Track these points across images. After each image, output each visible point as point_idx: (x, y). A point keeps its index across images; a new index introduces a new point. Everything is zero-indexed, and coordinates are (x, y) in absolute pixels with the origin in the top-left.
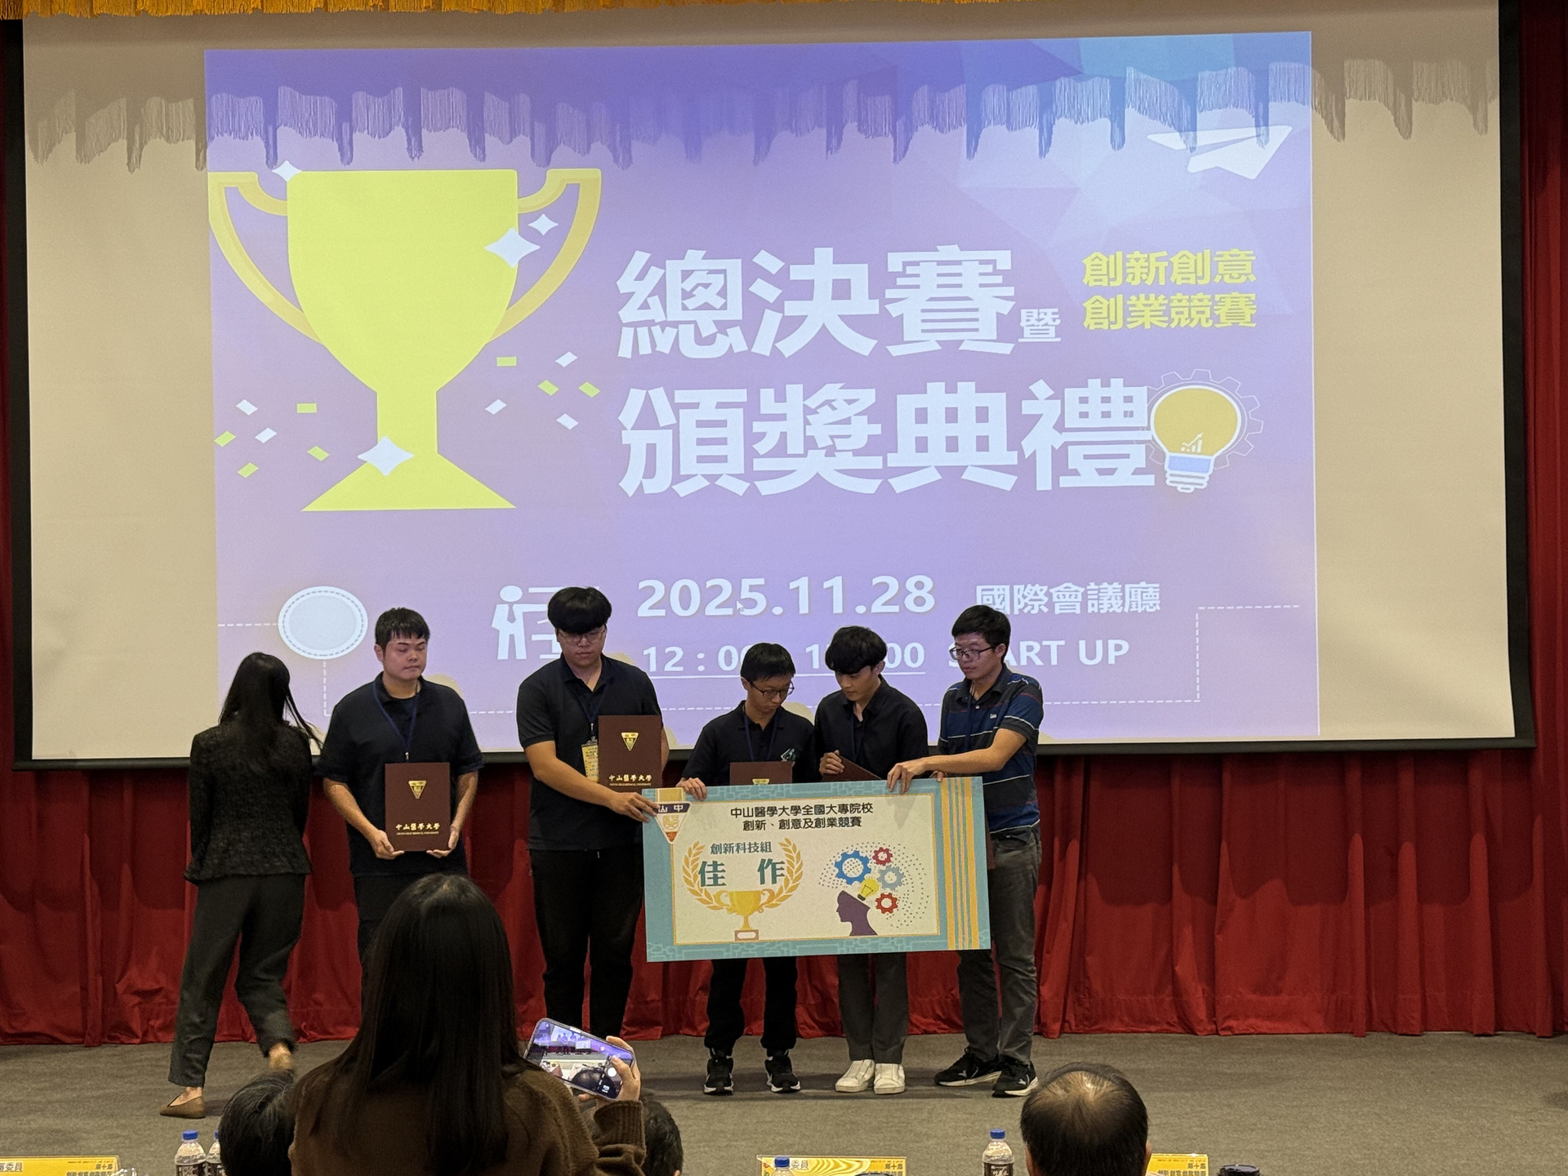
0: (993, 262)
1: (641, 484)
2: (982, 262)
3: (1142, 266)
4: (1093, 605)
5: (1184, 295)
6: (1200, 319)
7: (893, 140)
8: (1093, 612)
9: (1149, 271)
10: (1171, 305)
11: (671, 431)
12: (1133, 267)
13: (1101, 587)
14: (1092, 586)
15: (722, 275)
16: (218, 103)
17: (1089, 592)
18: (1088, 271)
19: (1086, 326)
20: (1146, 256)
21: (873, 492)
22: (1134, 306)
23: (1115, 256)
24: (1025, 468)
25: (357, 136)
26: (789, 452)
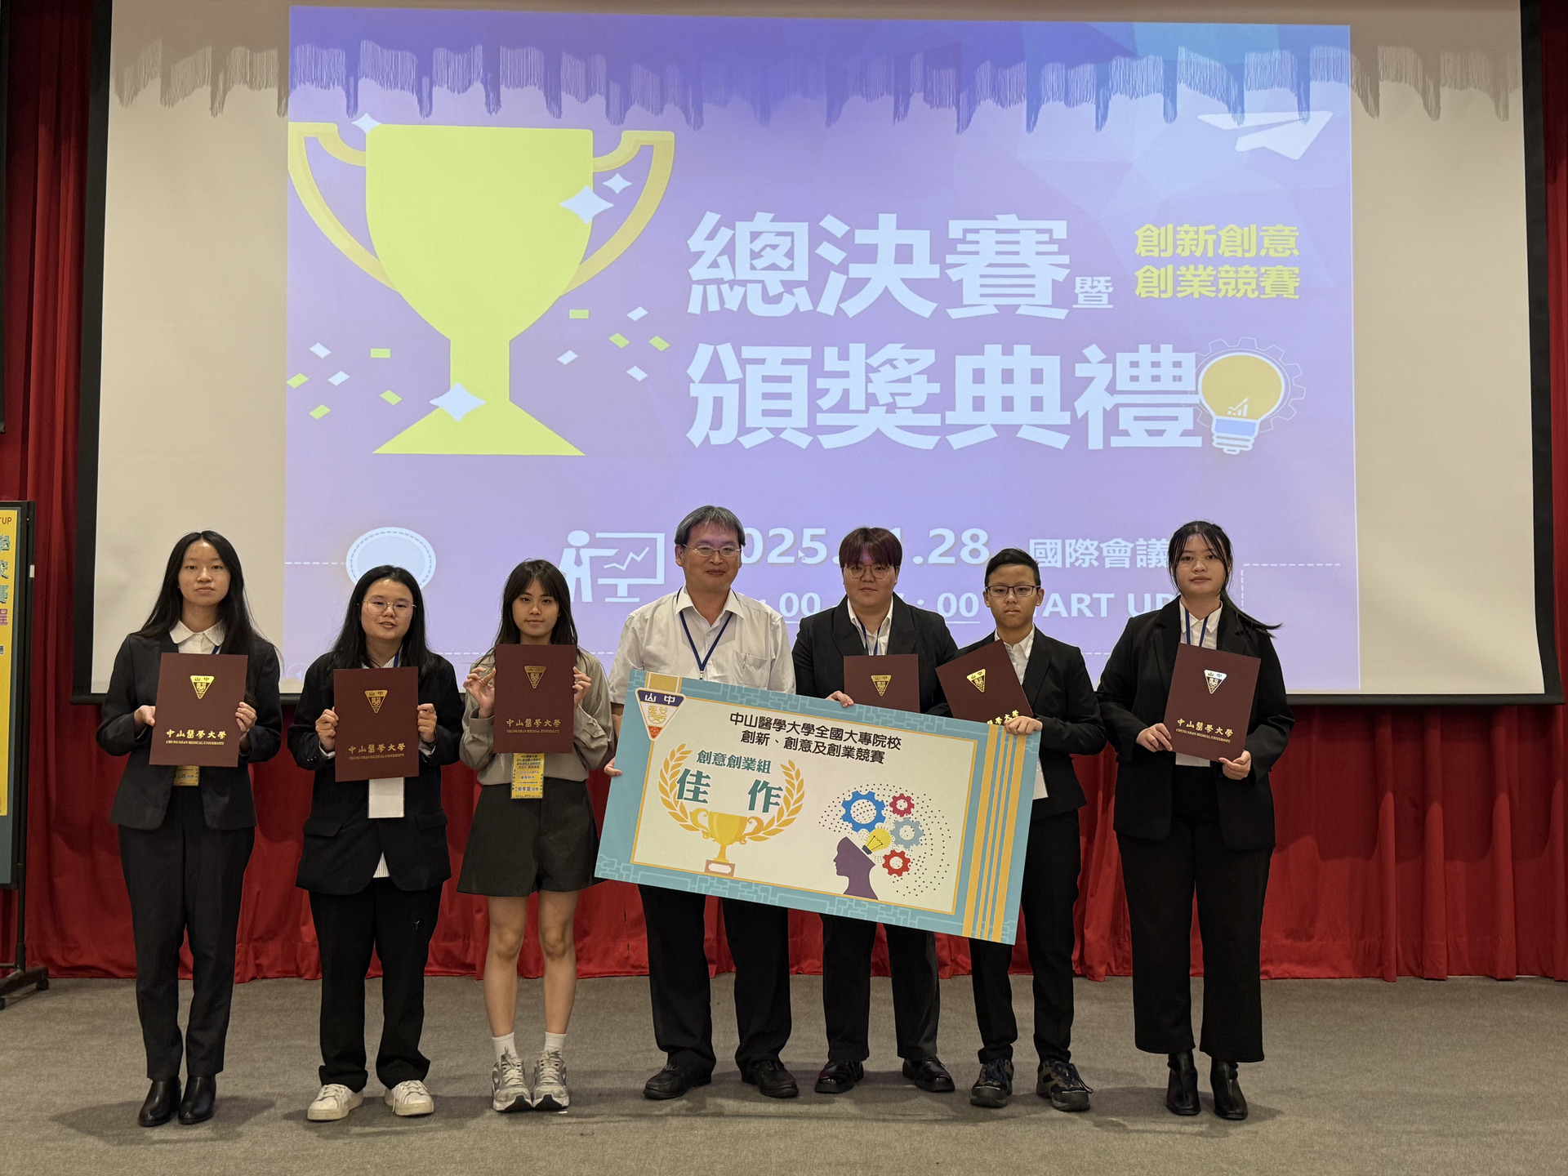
0: (1050, 232)
1: (707, 436)
2: (1039, 231)
3: (1191, 238)
4: (1142, 560)
5: (1231, 266)
6: (1246, 290)
7: (956, 112)
8: (1142, 566)
9: (1198, 242)
10: (1219, 275)
11: (737, 386)
12: (1183, 239)
13: (1149, 542)
14: (1141, 541)
15: (790, 238)
16: (302, 54)
17: (1138, 548)
18: (1140, 242)
19: (1138, 294)
20: (1195, 229)
21: (931, 447)
22: (1183, 276)
23: (1166, 230)
24: (1078, 428)
25: (436, 90)
26: (852, 407)
